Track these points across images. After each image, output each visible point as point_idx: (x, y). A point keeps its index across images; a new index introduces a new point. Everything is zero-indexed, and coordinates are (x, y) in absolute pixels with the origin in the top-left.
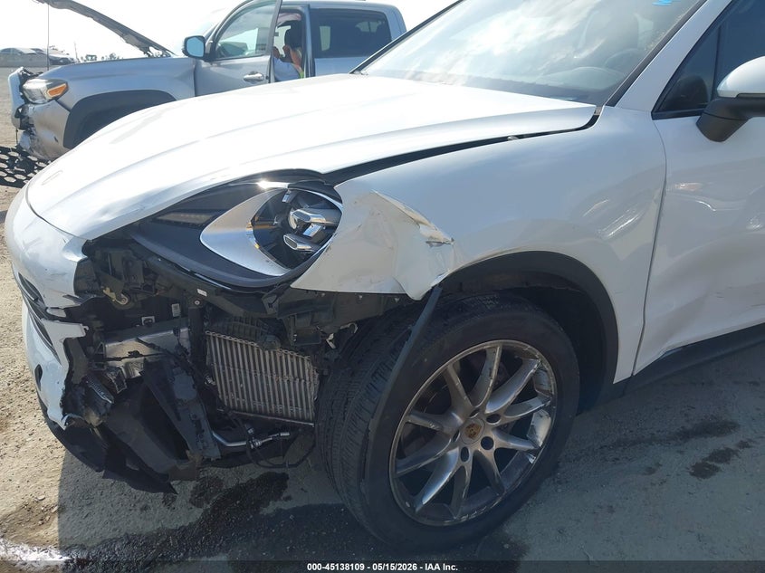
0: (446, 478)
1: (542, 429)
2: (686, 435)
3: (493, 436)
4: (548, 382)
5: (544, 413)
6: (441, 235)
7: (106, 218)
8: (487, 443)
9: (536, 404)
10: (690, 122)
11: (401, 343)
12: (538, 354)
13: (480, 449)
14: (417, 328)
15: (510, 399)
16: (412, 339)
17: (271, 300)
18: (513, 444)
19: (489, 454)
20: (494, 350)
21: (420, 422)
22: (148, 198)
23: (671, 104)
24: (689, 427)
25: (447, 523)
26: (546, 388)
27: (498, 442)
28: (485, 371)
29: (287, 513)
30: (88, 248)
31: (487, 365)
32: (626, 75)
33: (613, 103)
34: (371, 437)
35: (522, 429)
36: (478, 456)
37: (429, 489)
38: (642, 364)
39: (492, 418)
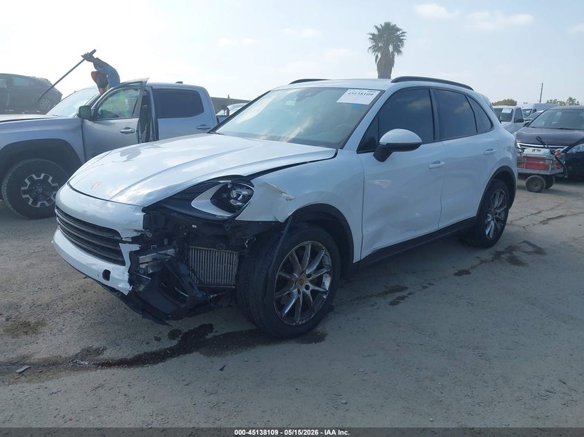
0: (293, 302)
1: (327, 282)
2: (386, 293)
3: (309, 284)
4: (328, 261)
5: (328, 275)
6: (291, 197)
7: (151, 198)
8: (307, 287)
9: (325, 270)
10: (371, 154)
11: (279, 238)
12: (324, 247)
13: (305, 290)
14: (285, 232)
15: (315, 267)
16: (284, 236)
17: (227, 225)
18: (317, 288)
19: (308, 292)
20: (308, 245)
21: (284, 275)
22: (169, 188)
23: (364, 147)
24: (387, 290)
25: (294, 324)
26: (328, 264)
27: (312, 287)
28: (305, 255)
29: (219, 336)
30: (145, 210)
31: (306, 252)
32: (348, 134)
33: (342, 148)
34: (270, 276)
35: (319, 282)
36: (304, 293)
37: (287, 307)
38: (364, 255)
39: (309, 276)
